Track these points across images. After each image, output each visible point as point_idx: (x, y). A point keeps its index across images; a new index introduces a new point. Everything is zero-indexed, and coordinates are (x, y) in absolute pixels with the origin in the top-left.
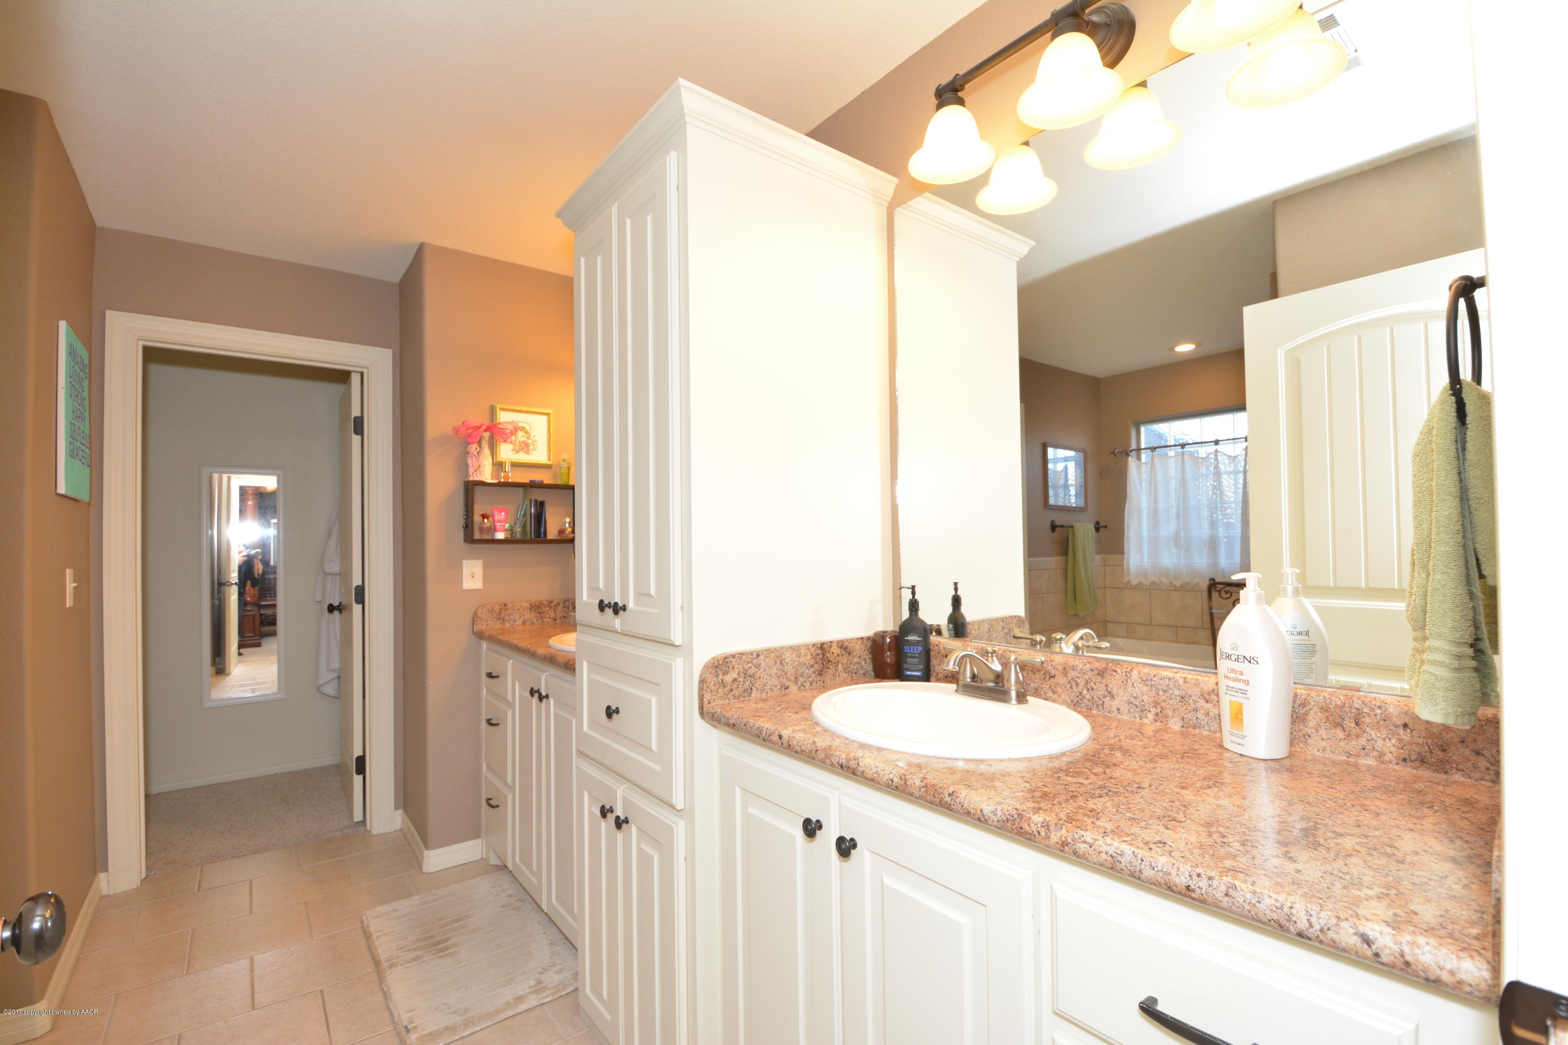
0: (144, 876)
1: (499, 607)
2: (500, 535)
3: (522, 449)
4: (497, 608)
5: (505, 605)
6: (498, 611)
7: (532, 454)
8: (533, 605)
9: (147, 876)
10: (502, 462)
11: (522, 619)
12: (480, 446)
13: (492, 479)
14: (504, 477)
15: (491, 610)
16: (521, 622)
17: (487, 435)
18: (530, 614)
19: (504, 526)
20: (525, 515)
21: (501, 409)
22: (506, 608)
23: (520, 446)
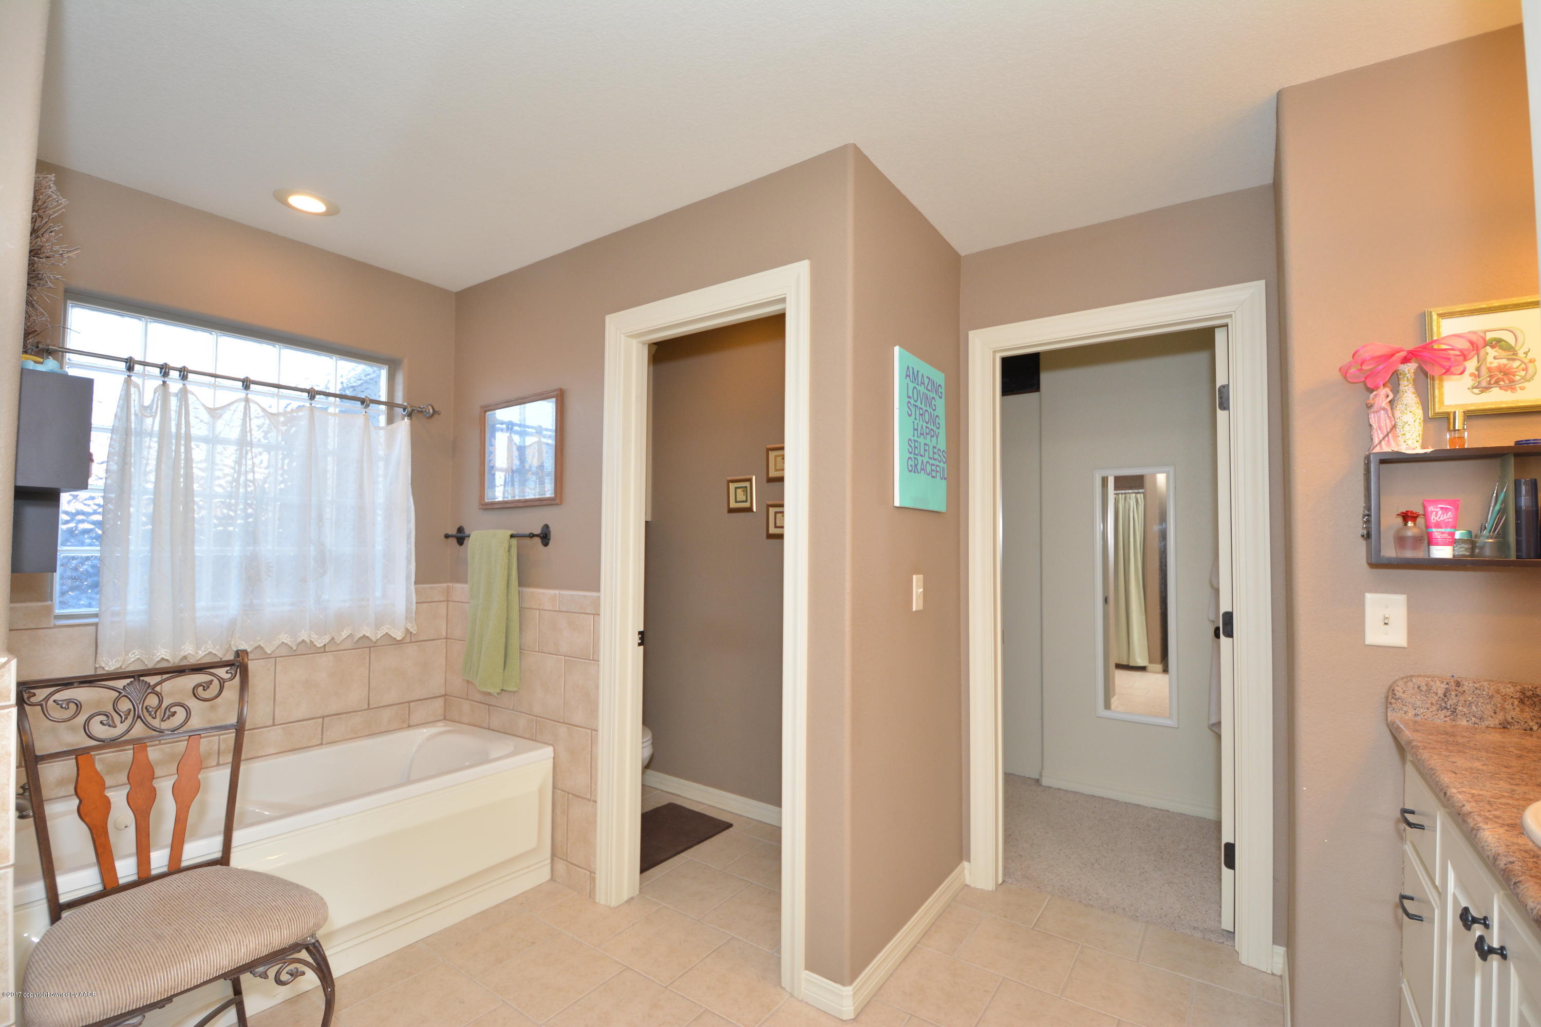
0: (1000, 881)
1: (1444, 686)
2: (1442, 552)
3: (1497, 382)
4: (1440, 688)
5: (1458, 684)
6: (1441, 693)
7: (1522, 389)
8: (1529, 693)
9: (1003, 882)
10: (1448, 413)
11: (1500, 716)
12: (1396, 390)
13: (1423, 447)
14: (1452, 440)
15: (1424, 688)
16: (1497, 722)
17: (1409, 369)
18: (1522, 711)
19: (1452, 534)
20: (1503, 511)
21: (1442, 316)
22: (1460, 689)
23: (1491, 377)
